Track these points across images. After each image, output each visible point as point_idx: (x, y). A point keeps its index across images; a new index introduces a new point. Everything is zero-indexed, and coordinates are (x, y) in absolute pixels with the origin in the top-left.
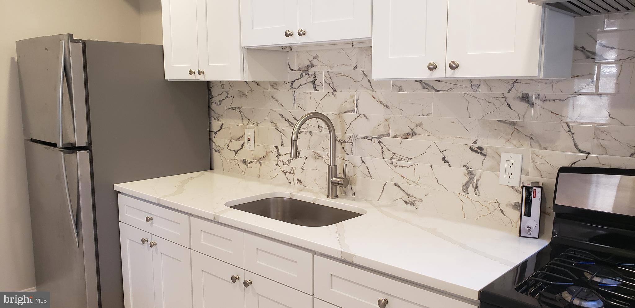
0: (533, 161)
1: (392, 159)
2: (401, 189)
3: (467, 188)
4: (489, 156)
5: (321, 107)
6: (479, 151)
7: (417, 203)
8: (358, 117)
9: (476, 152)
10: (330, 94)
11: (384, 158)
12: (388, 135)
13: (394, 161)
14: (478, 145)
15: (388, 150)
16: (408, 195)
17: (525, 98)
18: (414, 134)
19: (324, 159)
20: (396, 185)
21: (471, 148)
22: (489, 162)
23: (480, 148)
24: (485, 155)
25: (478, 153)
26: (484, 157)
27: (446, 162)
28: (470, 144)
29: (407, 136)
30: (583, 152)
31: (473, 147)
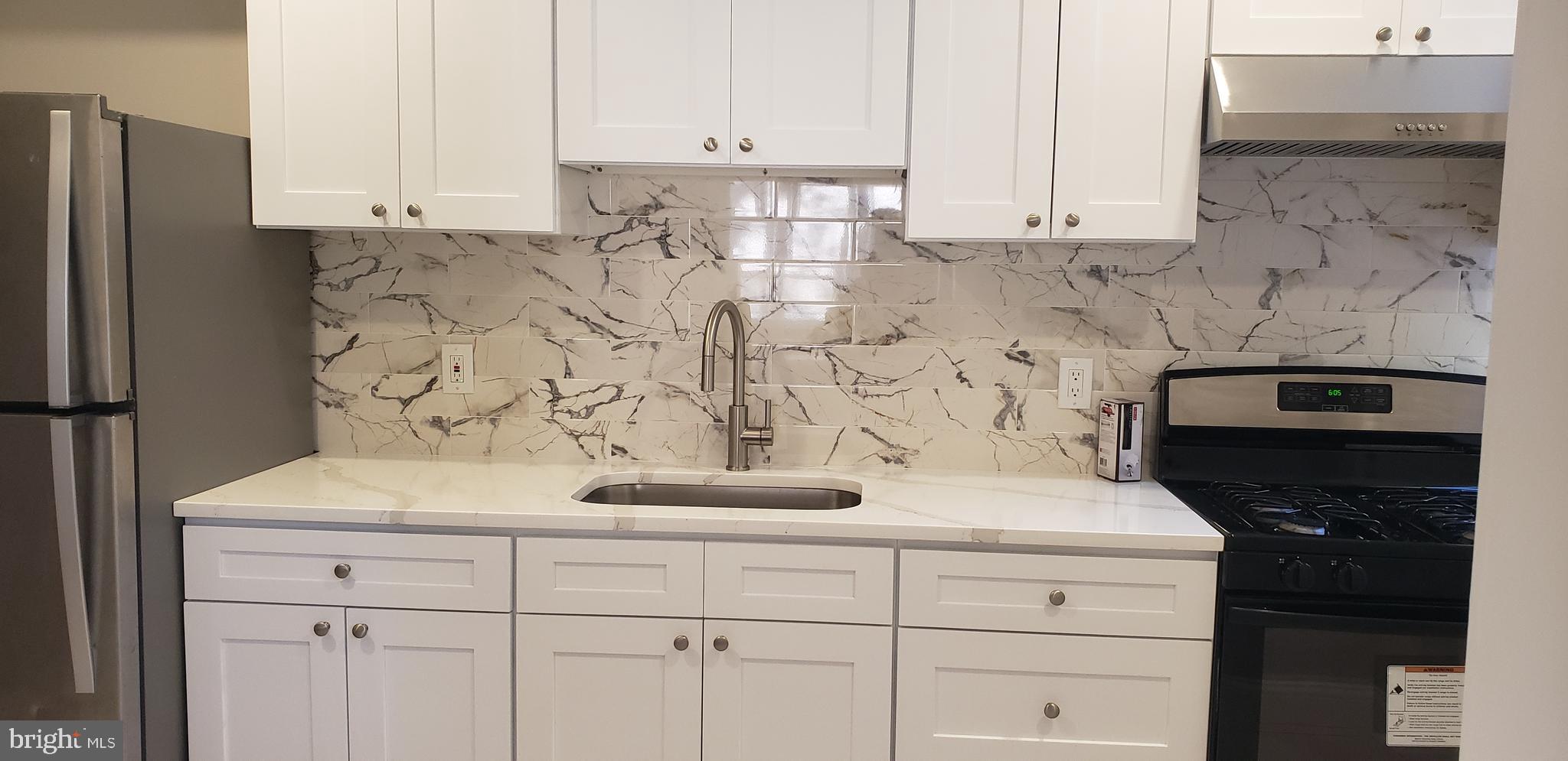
0: (1110, 367)
1: (856, 383)
2: (875, 437)
3: (1003, 420)
4: (1039, 366)
5: (685, 291)
6: (1022, 358)
7: (909, 458)
8: (778, 309)
9: (1017, 359)
10: (709, 264)
11: (838, 384)
12: (849, 341)
13: (860, 387)
14: (1020, 348)
15: (848, 368)
16: (891, 446)
17: (1096, 272)
18: (901, 336)
19: (692, 396)
20: (863, 430)
21: (1007, 355)
22: (1038, 374)
23: (1024, 354)
24: (1032, 364)
25: (1021, 362)
26: (1031, 367)
27: (963, 380)
28: (1006, 347)
29: (887, 340)
30: (1180, 349)
31: (1010, 352)
